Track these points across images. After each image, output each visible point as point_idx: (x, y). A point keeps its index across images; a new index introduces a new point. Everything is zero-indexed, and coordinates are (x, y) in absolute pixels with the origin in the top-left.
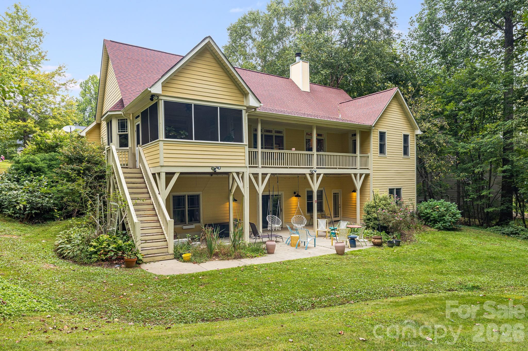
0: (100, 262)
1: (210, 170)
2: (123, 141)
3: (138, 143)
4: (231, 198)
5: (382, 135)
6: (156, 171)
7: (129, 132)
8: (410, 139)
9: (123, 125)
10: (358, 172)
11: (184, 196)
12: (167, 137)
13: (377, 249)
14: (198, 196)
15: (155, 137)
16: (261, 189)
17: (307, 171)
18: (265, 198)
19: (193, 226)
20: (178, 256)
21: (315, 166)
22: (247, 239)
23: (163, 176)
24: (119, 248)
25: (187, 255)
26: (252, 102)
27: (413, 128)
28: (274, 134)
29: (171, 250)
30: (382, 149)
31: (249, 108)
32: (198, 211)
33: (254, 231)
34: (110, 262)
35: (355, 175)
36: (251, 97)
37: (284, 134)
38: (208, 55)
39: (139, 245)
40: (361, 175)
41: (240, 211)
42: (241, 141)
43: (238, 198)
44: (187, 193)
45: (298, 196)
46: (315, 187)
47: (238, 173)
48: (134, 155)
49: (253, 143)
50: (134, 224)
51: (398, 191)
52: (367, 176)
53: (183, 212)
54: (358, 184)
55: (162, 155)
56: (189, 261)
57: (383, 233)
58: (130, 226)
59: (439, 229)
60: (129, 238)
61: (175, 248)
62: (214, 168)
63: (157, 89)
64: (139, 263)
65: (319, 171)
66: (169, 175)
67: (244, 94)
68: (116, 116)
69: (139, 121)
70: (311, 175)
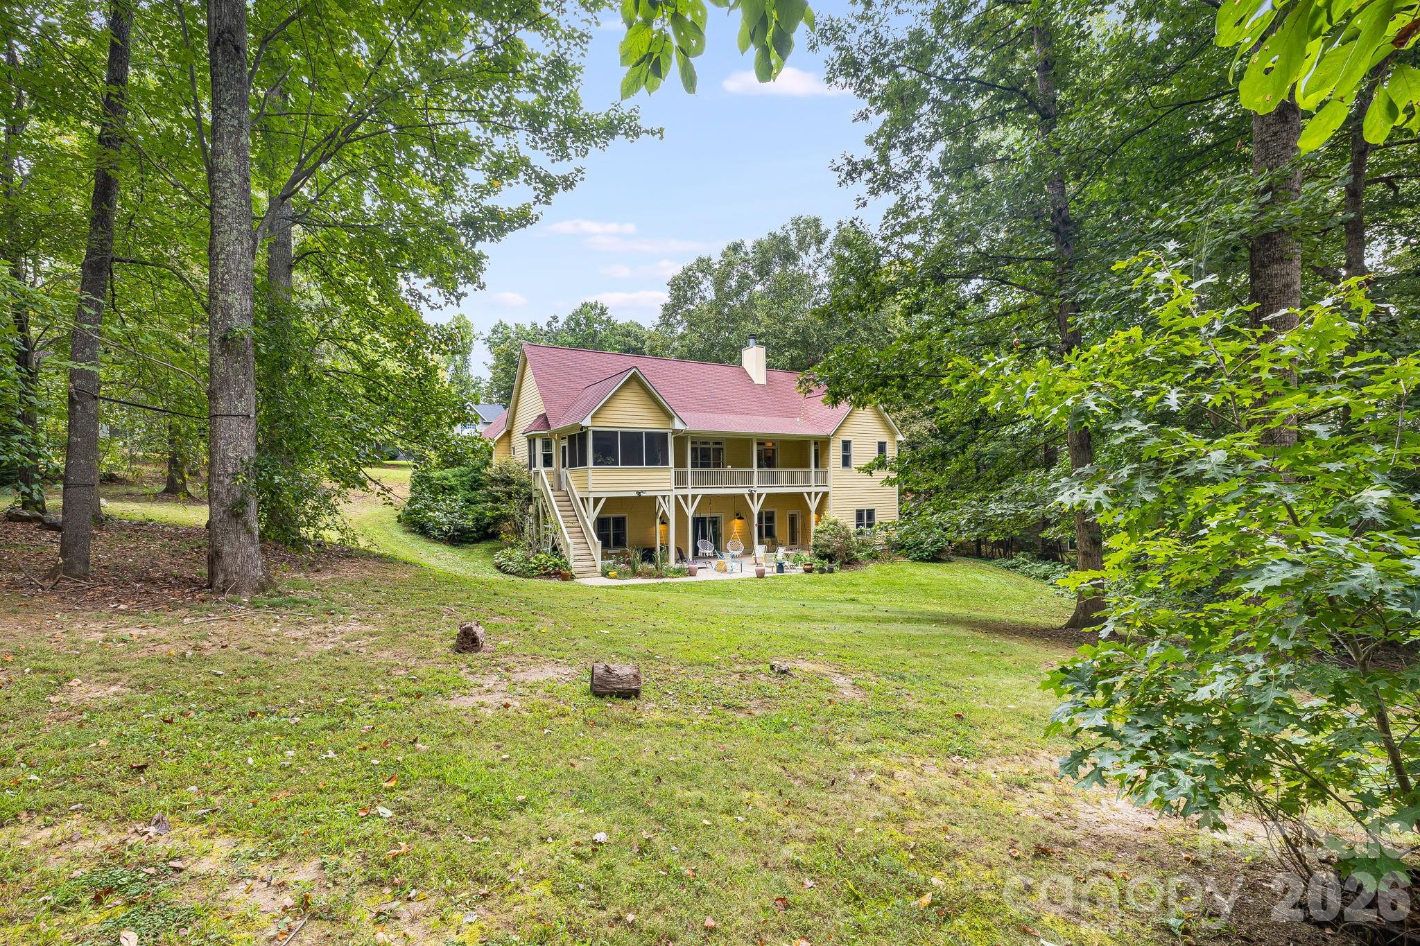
0: (539, 576)
1: (635, 494)
2: (548, 461)
3: (564, 466)
4: (658, 521)
5: (846, 445)
6: (584, 495)
7: (554, 452)
8: (888, 447)
9: (547, 444)
10: (813, 490)
11: (609, 519)
12: (595, 463)
13: (807, 576)
14: (624, 518)
15: (583, 462)
16: (690, 511)
17: (745, 491)
18: (697, 521)
19: (618, 551)
20: (605, 574)
21: (755, 484)
22: (672, 563)
23: (591, 501)
24: (556, 565)
25: (613, 573)
26: (678, 425)
27: (892, 434)
28: (712, 446)
29: (599, 569)
30: (846, 461)
31: (675, 432)
32: (624, 534)
33: (681, 557)
34: (548, 575)
35: (809, 494)
36: (676, 420)
37: (724, 446)
38: (634, 383)
39: (572, 563)
40: (817, 494)
41: (666, 535)
42: (666, 463)
43: (664, 522)
44: (611, 515)
45: (741, 518)
46: (756, 508)
47: (664, 497)
48: (559, 476)
49: (680, 463)
50: (567, 546)
51: (871, 513)
52: (825, 495)
53: (608, 535)
54: (813, 505)
55: (591, 482)
56: (615, 578)
57: (826, 562)
58: (562, 546)
59: (914, 560)
60: (561, 557)
61: (603, 568)
62: (639, 493)
63: (587, 422)
64: (572, 577)
65: (760, 491)
66: (597, 501)
67: (670, 417)
68: (540, 436)
69: (565, 443)
70: (751, 496)
